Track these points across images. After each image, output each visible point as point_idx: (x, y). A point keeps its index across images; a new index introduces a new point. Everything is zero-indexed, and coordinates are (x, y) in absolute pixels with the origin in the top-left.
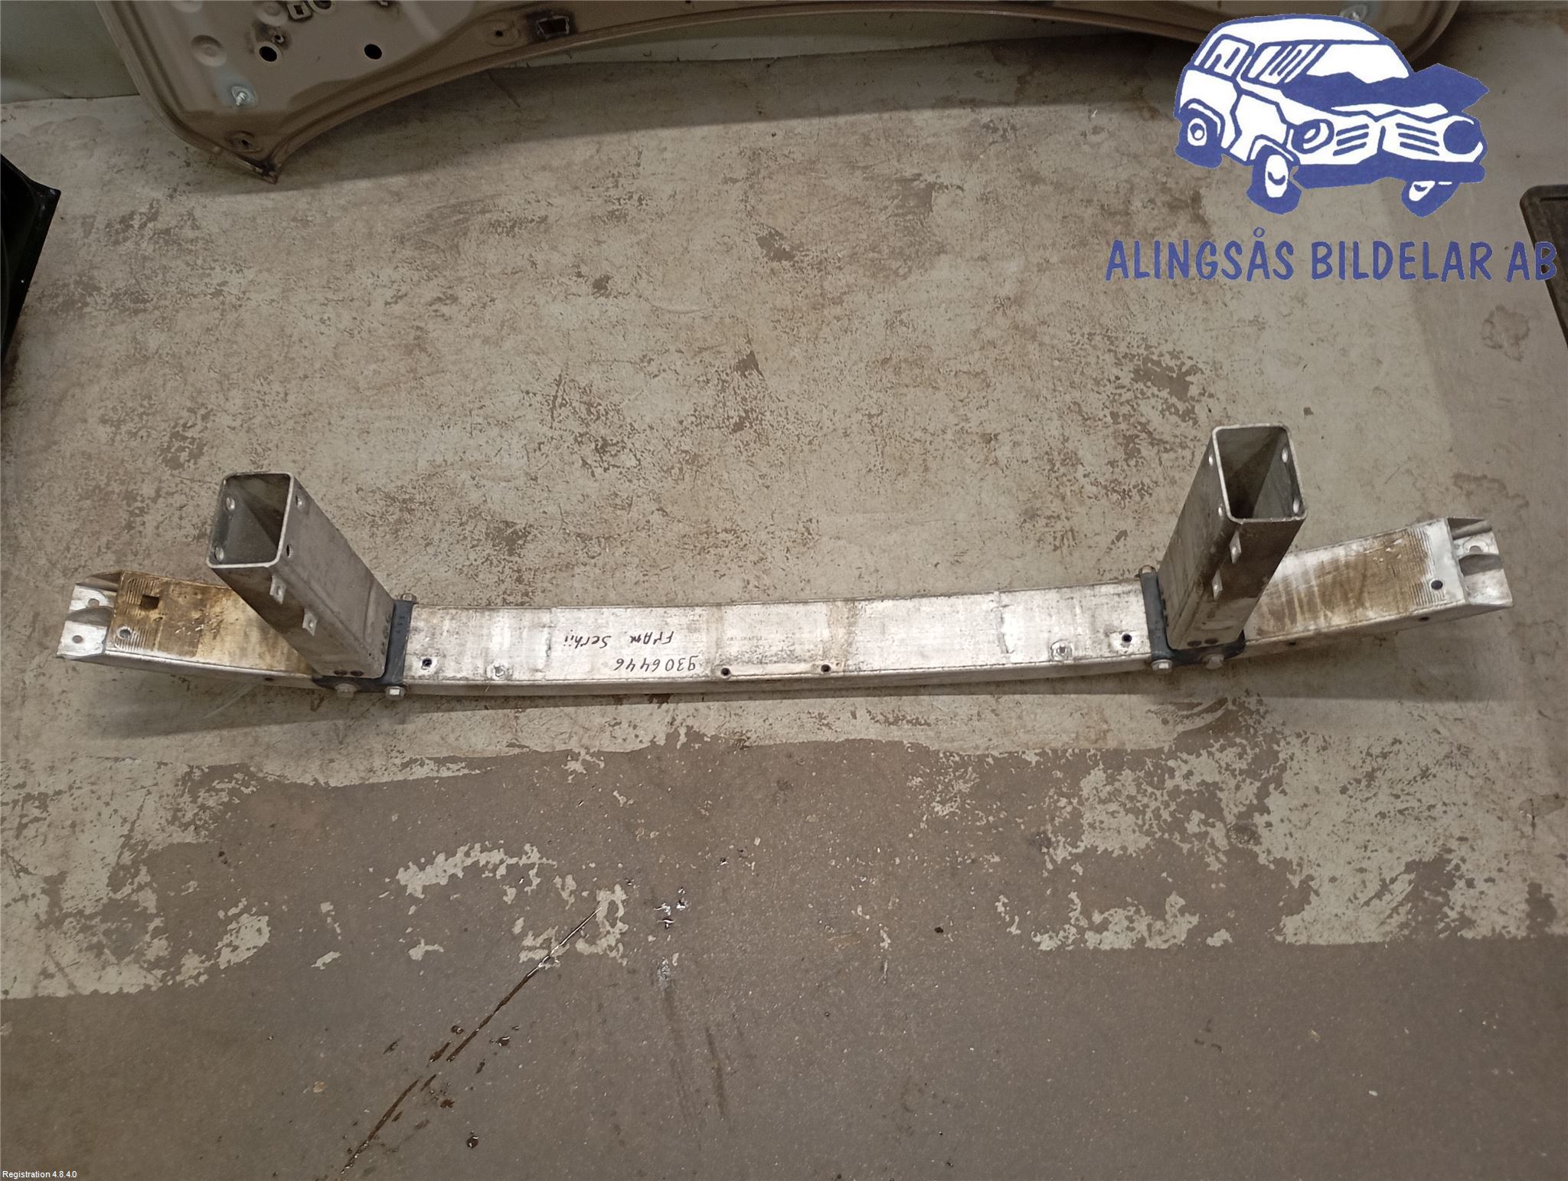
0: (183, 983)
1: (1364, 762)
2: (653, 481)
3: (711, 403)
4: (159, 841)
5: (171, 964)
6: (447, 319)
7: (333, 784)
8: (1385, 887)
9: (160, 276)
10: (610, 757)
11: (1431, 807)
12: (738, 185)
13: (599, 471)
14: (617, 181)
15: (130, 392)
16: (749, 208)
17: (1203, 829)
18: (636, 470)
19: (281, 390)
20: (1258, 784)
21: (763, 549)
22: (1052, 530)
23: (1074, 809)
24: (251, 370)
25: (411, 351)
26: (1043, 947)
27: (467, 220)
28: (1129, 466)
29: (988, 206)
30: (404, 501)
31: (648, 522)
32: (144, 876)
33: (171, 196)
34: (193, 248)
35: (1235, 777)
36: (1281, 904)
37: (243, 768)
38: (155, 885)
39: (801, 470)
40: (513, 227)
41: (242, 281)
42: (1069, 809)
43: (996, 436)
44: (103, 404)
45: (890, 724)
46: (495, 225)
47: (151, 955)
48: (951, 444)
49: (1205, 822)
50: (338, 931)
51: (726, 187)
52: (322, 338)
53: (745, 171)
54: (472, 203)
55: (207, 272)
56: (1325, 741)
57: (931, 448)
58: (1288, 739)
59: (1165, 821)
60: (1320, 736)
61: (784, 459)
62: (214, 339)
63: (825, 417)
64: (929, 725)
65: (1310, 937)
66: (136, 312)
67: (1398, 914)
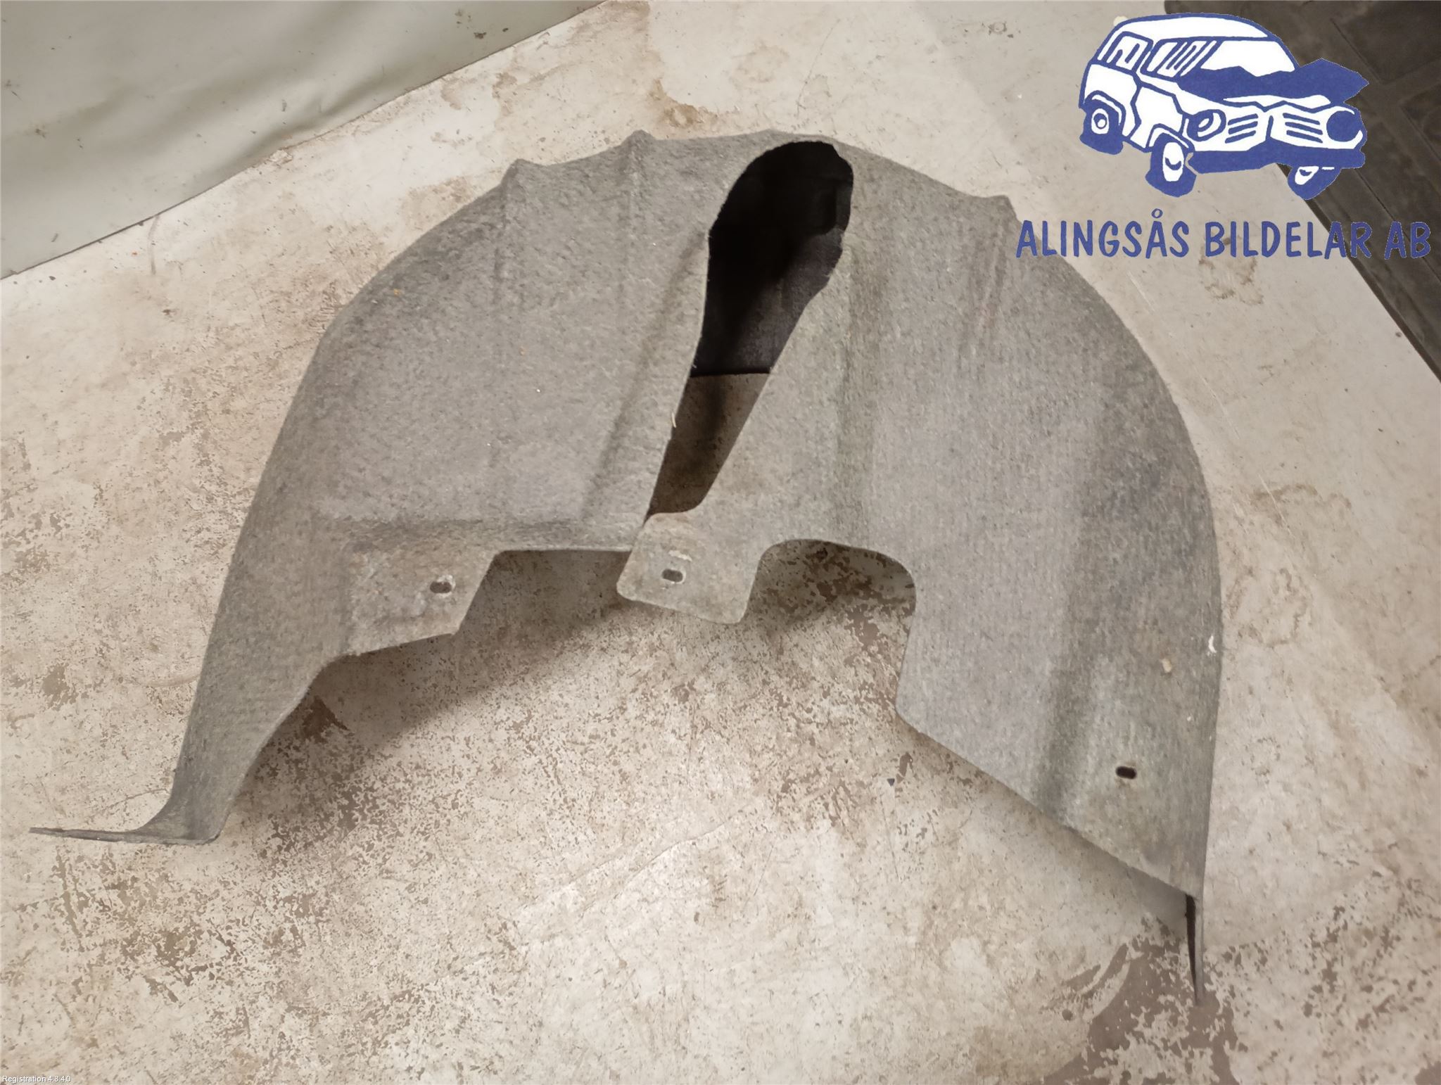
1: (1314, 958)
2: (264, 968)
12: (185, 440)
13: (178, 988)
16: (216, 471)
18: (231, 962)
22: (816, 795)
28: (870, 655)
39: (460, 853)
43: (691, 685)
48: (639, 723)
51: (171, 451)
53: (185, 414)
56: (1260, 951)
57: (616, 741)
58: (1219, 968)
60: (1252, 946)
61: (429, 845)
63: (458, 754)
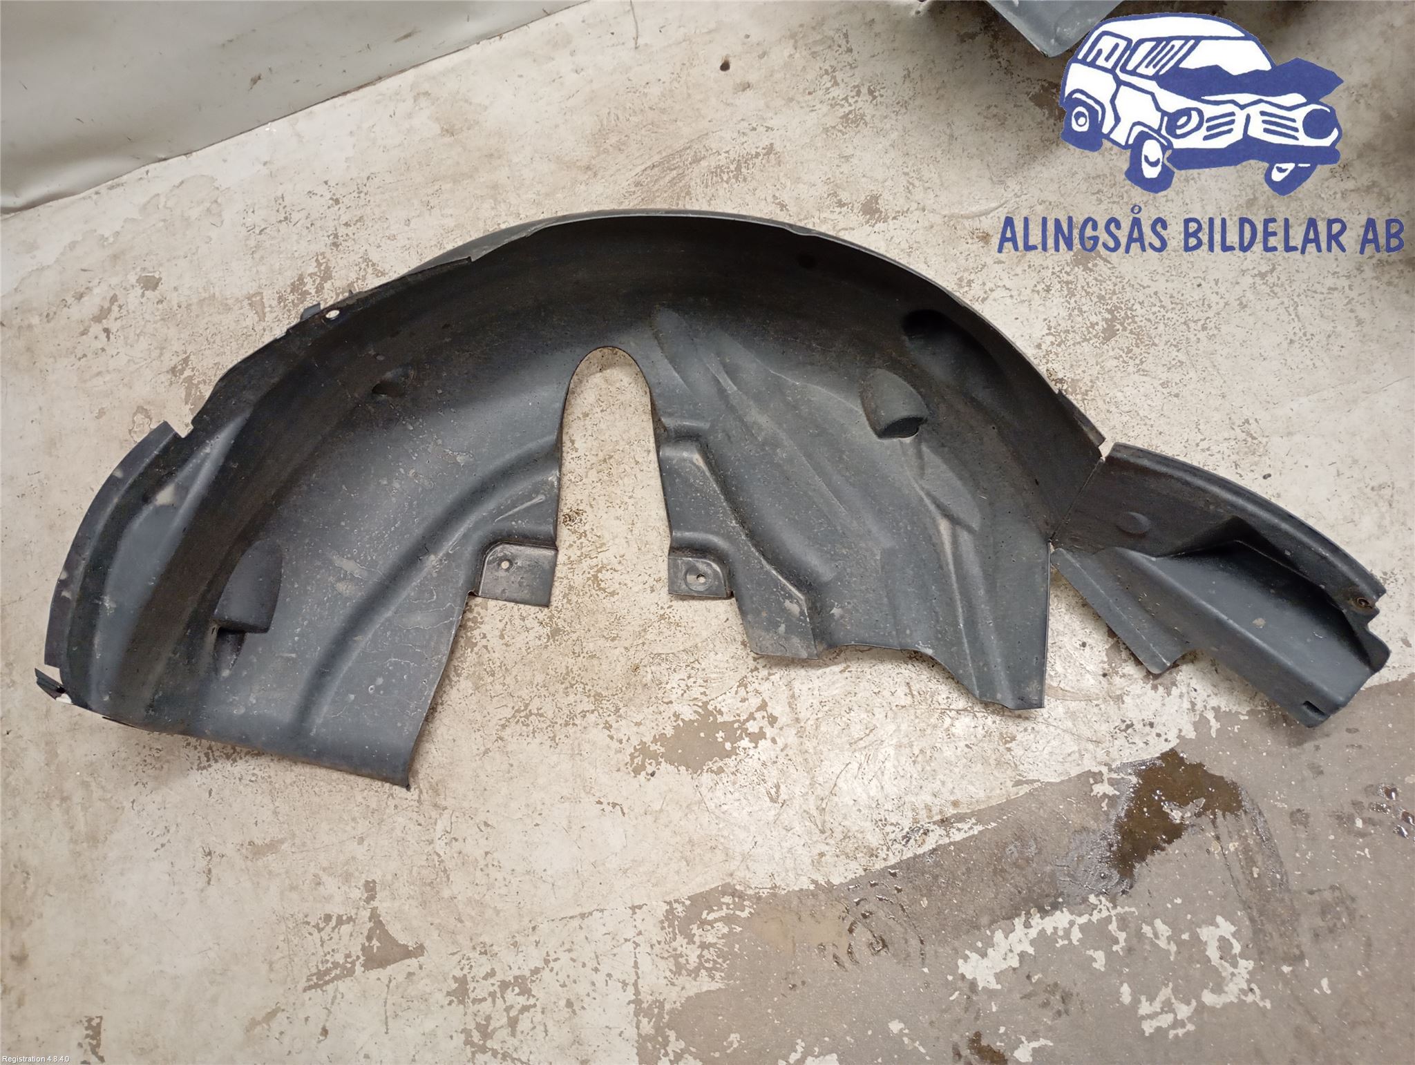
3: (1065, 313)
4: (674, 998)
7: (836, 882)
10: (1137, 767)
27: (681, 176)
32: (676, 1043)
33: (335, 245)
37: (727, 889)
38: (692, 1050)
40: (738, 168)
46: (717, 171)
54: (680, 153)
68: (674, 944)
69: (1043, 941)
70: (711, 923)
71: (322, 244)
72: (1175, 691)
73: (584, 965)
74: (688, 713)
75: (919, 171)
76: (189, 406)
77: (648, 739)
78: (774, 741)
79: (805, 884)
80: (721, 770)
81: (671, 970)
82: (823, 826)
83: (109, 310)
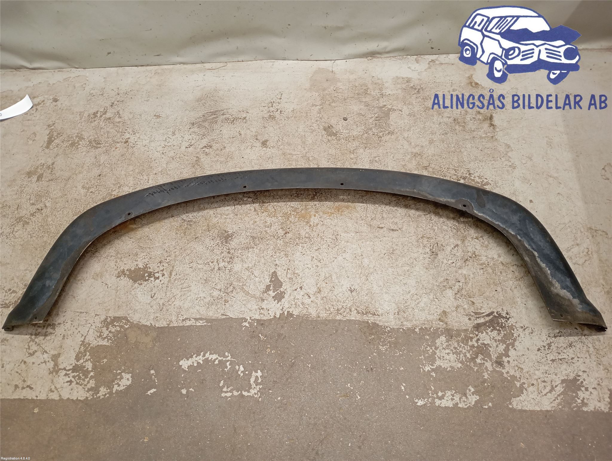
0: (99, 397)
4: (94, 343)
5: (95, 390)
6: (207, 154)
7: (157, 326)
8: (552, 389)
9: (106, 135)
10: (258, 321)
11: (572, 358)
14: (273, 104)
15: (93, 177)
17: (483, 362)
19: (147, 178)
20: (505, 345)
21: (320, 245)
23: (433, 351)
24: (137, 171)
25: (194, 165)
26: (418, 404)
27: (217, 117)
29: (411, 118)
30: (189, 221)
31: (277, 233)
32: (87, 357)
33: (112, 106)
34: (118, 125)
35: (496, 342)
36: (512, 393)
37: (126, 318)
38: (92, 360)
40: (233, 121)
41: (135, 137)
42: (431, 351)
44: (83, 181)
45: (365, 314)
46: (227, 119)
47: (89, 386)
49: (484, 359)
50: (156, 381)
52: (163, 160)
54: (219, 111)
55: (123, 134)
59: (468, 358)
62: (124, 159)
64: (379, 316)
65: (522, 406)
66: (97, 148)
67: (558, 399)
68: (102, 329)
69: (206, 361)
70: (116, 326)
71: (108, 104)
72: (280, 303)
73: (74, 326)
74: (141, 266)
75: (283, 137)
76: (48, 137)
77: (126, 269)
78: (161, 281)
79: (148, 324)
80: (141, 284)
81: (97, 336)
82: (162, 309)
83: (40, 104)
